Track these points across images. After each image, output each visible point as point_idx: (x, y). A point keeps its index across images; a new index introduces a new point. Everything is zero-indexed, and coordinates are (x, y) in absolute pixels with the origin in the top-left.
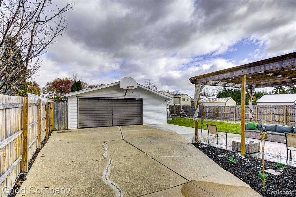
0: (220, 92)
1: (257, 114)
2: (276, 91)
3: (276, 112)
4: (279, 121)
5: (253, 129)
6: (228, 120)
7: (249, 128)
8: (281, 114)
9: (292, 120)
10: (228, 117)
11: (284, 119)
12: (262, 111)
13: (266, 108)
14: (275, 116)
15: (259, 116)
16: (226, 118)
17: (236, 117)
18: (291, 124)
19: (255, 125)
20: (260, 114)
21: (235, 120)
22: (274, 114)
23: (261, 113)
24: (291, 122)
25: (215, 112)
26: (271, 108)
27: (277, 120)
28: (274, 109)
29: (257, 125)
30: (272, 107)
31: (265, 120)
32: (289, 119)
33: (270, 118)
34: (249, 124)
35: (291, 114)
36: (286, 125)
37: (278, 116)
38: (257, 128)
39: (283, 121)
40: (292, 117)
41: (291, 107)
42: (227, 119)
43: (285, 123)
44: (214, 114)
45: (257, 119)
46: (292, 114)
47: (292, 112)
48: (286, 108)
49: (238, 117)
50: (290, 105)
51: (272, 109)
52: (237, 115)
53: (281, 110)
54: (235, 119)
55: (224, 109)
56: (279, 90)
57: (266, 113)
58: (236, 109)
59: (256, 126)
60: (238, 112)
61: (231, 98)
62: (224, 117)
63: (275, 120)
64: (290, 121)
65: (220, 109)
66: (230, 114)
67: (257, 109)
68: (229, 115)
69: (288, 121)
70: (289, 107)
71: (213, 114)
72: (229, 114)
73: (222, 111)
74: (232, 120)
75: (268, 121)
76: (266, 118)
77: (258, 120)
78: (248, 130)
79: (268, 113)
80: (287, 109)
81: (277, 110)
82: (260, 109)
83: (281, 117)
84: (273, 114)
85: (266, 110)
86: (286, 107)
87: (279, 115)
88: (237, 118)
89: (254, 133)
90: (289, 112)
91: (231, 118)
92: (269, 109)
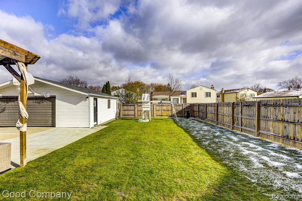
3: (289, 115)
4: (294, 138)
8: (298, 121)
12: (266, 113)
14: (286, 125)
15: (262, 124)
16: (225, 123)
22: (286, 120)
23: (264, 117)
26: (279, 105)
27: (291, 135)
28: (285, 108)
30: (282, 104)
33: (279, 128)
37: (292, 126)
49: (236, 123)
53: (298, 112)
54: (231, 126)
57: (272, 116)
58: (234, 108)
60: (237, 114)
63: (288, 137)
66: (228, 116)
68: (228, 119)
76: (271, 128)
79: (275, 117)
84: (283, 121)
85: (272, 111)
87: (293, 123)
91: (229, 124)
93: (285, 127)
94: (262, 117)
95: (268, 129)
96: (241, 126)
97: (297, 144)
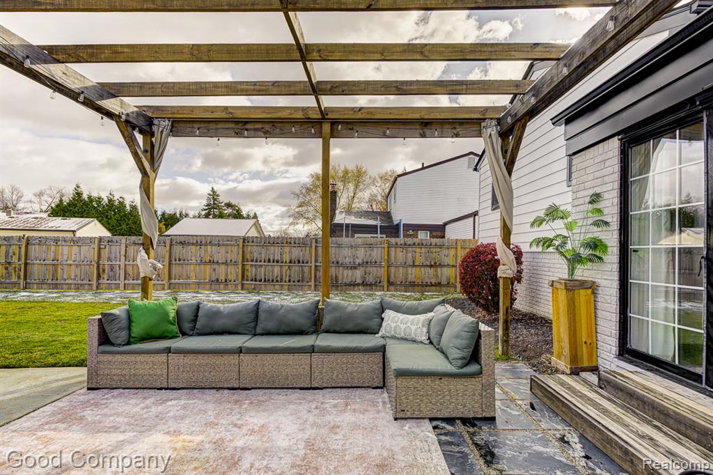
0: (61, 201)
1: (170, 264)
2: (208, 212)
3: (220, 254)
4: (226, 280)
5: (156, 333)
6: (69, 288)
7: (137, 330)
8: (231, 261)
9: (256, 275)
10: (69, 278)
11: (237, 276)
12: (183, 255)
13: (193, 244)
14: (216, 266)
15: (176, 270)
16: (62, 282)
17: (99, 276)
18: (253, 287)
19: (167, 314)
20: (178, 262)
21: (94, 288)
22: (215, 261)
23: (180, 260)
24: (253, 282)
25: (15, 259)
26: (206, 245)
27: (222, 277)
28: (213, 247)
29: (177, 313)
30: (210, 242)
31: (190, 281)
32: (249, 275)
33: (205, 272)
34: (137, 308)
35: (252, 261)
36: (242, 289)
37: (223, 267)
38: (175, 328)
39: (235, 281)
40: (256, 269)
41: (253, 242)
42: (64, 286)
43: (239, 287)
44: (11, 269)
45: (170, 278)
46: (256, 261)
47: (256, 255)
48: (243, 245)
49: (106, 276)
50: (252, 237)
51: (209, 248)
52: (104, 271)
53: (232, 251)
54: (94, 283)
55: (53, 248)
56: (212, 213)
57: (193, 258)
58: (100, 249)
59: (172, 314)
60: (109, 259)
61: (96, 221)
62: (54, 277)
63: (217, 280)
64: (252, 280)
65: (35, 251)
66: (77, 266)
67: (168, 248)
68: (73, 271)
69: (247, 280)
70: (248, 242)
71: (6, 269)
72: (73, 267)
73: (44, 256)
74: (86, 287)
75: (199, 284)
76: (192, 274)
77: (173, 281)
78: (129, 343)
79: (199, 259)
80: (245, 248)
81: (222, 249)
82: (178, 249)
83: (231, 269)
84: (211, 262)
85: (193, 251)
86: (244, 242)
87: (226, 263)
88: (105, 281)
89: (163, 357)
90: (248, 256)
91: (80, 282)
92: (203, 247)
93: (215, 270)
94: (176, 260)
95: (187, 276)
96: (125, 280)
97: (230, 286)
